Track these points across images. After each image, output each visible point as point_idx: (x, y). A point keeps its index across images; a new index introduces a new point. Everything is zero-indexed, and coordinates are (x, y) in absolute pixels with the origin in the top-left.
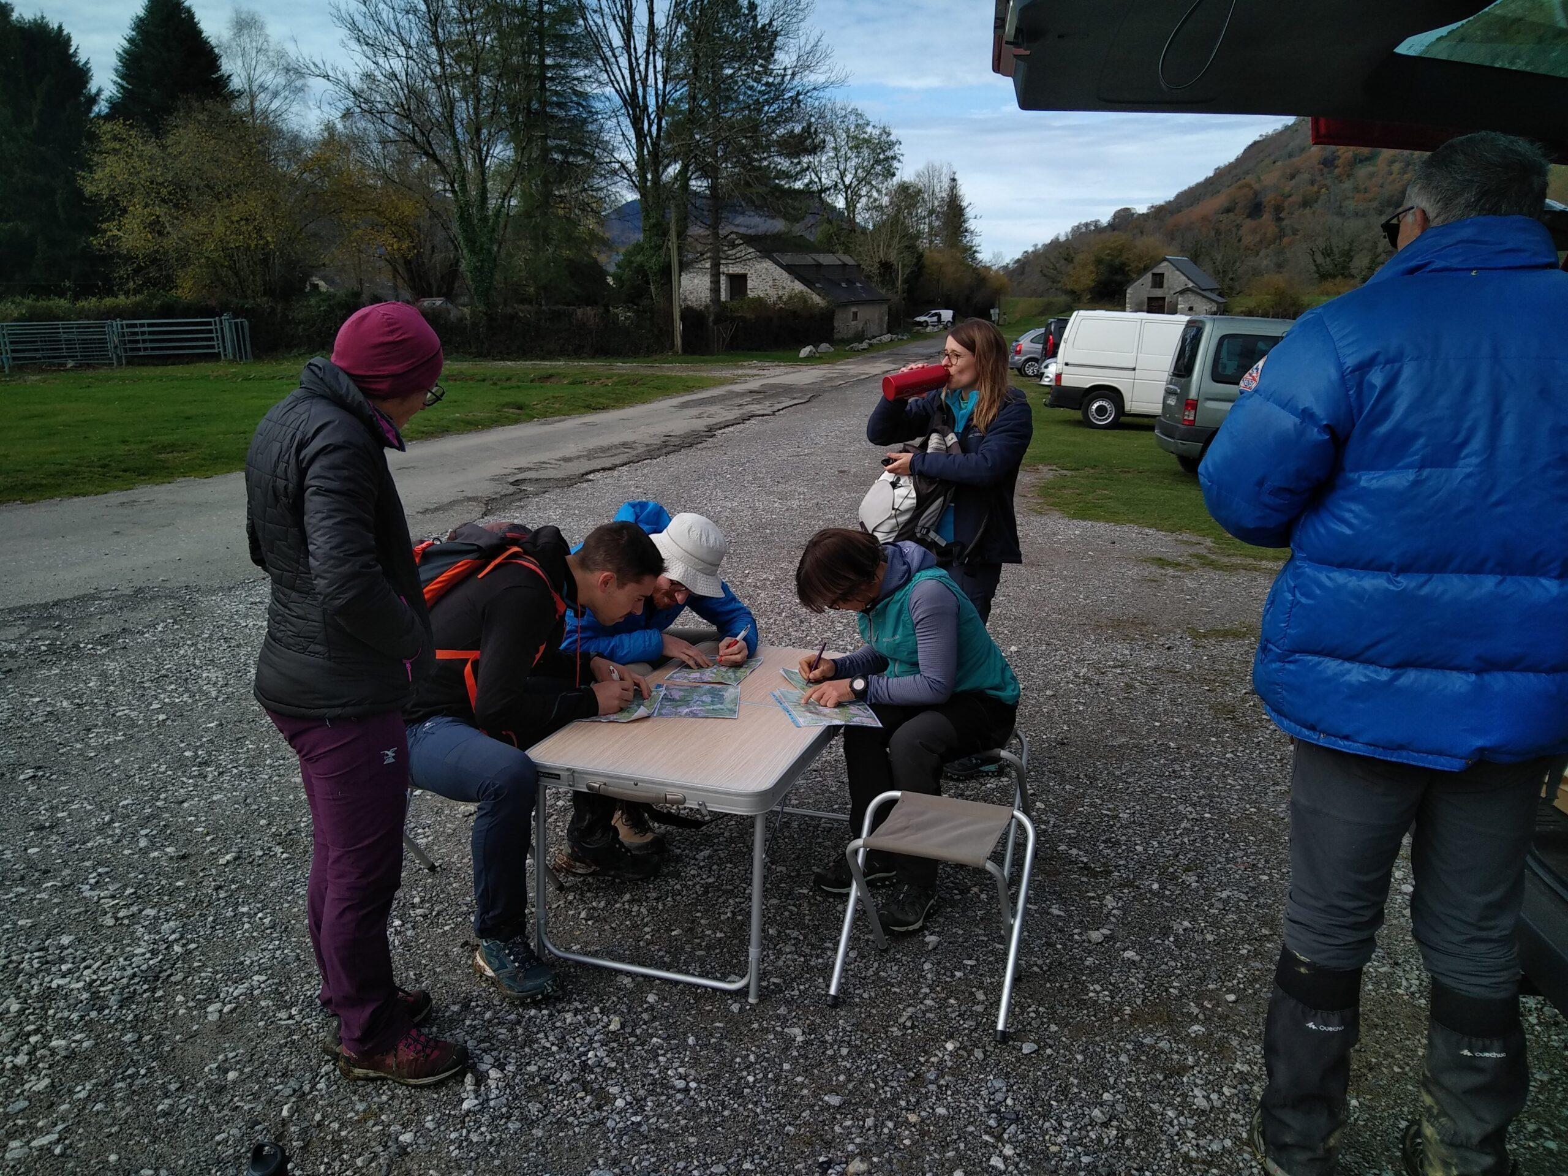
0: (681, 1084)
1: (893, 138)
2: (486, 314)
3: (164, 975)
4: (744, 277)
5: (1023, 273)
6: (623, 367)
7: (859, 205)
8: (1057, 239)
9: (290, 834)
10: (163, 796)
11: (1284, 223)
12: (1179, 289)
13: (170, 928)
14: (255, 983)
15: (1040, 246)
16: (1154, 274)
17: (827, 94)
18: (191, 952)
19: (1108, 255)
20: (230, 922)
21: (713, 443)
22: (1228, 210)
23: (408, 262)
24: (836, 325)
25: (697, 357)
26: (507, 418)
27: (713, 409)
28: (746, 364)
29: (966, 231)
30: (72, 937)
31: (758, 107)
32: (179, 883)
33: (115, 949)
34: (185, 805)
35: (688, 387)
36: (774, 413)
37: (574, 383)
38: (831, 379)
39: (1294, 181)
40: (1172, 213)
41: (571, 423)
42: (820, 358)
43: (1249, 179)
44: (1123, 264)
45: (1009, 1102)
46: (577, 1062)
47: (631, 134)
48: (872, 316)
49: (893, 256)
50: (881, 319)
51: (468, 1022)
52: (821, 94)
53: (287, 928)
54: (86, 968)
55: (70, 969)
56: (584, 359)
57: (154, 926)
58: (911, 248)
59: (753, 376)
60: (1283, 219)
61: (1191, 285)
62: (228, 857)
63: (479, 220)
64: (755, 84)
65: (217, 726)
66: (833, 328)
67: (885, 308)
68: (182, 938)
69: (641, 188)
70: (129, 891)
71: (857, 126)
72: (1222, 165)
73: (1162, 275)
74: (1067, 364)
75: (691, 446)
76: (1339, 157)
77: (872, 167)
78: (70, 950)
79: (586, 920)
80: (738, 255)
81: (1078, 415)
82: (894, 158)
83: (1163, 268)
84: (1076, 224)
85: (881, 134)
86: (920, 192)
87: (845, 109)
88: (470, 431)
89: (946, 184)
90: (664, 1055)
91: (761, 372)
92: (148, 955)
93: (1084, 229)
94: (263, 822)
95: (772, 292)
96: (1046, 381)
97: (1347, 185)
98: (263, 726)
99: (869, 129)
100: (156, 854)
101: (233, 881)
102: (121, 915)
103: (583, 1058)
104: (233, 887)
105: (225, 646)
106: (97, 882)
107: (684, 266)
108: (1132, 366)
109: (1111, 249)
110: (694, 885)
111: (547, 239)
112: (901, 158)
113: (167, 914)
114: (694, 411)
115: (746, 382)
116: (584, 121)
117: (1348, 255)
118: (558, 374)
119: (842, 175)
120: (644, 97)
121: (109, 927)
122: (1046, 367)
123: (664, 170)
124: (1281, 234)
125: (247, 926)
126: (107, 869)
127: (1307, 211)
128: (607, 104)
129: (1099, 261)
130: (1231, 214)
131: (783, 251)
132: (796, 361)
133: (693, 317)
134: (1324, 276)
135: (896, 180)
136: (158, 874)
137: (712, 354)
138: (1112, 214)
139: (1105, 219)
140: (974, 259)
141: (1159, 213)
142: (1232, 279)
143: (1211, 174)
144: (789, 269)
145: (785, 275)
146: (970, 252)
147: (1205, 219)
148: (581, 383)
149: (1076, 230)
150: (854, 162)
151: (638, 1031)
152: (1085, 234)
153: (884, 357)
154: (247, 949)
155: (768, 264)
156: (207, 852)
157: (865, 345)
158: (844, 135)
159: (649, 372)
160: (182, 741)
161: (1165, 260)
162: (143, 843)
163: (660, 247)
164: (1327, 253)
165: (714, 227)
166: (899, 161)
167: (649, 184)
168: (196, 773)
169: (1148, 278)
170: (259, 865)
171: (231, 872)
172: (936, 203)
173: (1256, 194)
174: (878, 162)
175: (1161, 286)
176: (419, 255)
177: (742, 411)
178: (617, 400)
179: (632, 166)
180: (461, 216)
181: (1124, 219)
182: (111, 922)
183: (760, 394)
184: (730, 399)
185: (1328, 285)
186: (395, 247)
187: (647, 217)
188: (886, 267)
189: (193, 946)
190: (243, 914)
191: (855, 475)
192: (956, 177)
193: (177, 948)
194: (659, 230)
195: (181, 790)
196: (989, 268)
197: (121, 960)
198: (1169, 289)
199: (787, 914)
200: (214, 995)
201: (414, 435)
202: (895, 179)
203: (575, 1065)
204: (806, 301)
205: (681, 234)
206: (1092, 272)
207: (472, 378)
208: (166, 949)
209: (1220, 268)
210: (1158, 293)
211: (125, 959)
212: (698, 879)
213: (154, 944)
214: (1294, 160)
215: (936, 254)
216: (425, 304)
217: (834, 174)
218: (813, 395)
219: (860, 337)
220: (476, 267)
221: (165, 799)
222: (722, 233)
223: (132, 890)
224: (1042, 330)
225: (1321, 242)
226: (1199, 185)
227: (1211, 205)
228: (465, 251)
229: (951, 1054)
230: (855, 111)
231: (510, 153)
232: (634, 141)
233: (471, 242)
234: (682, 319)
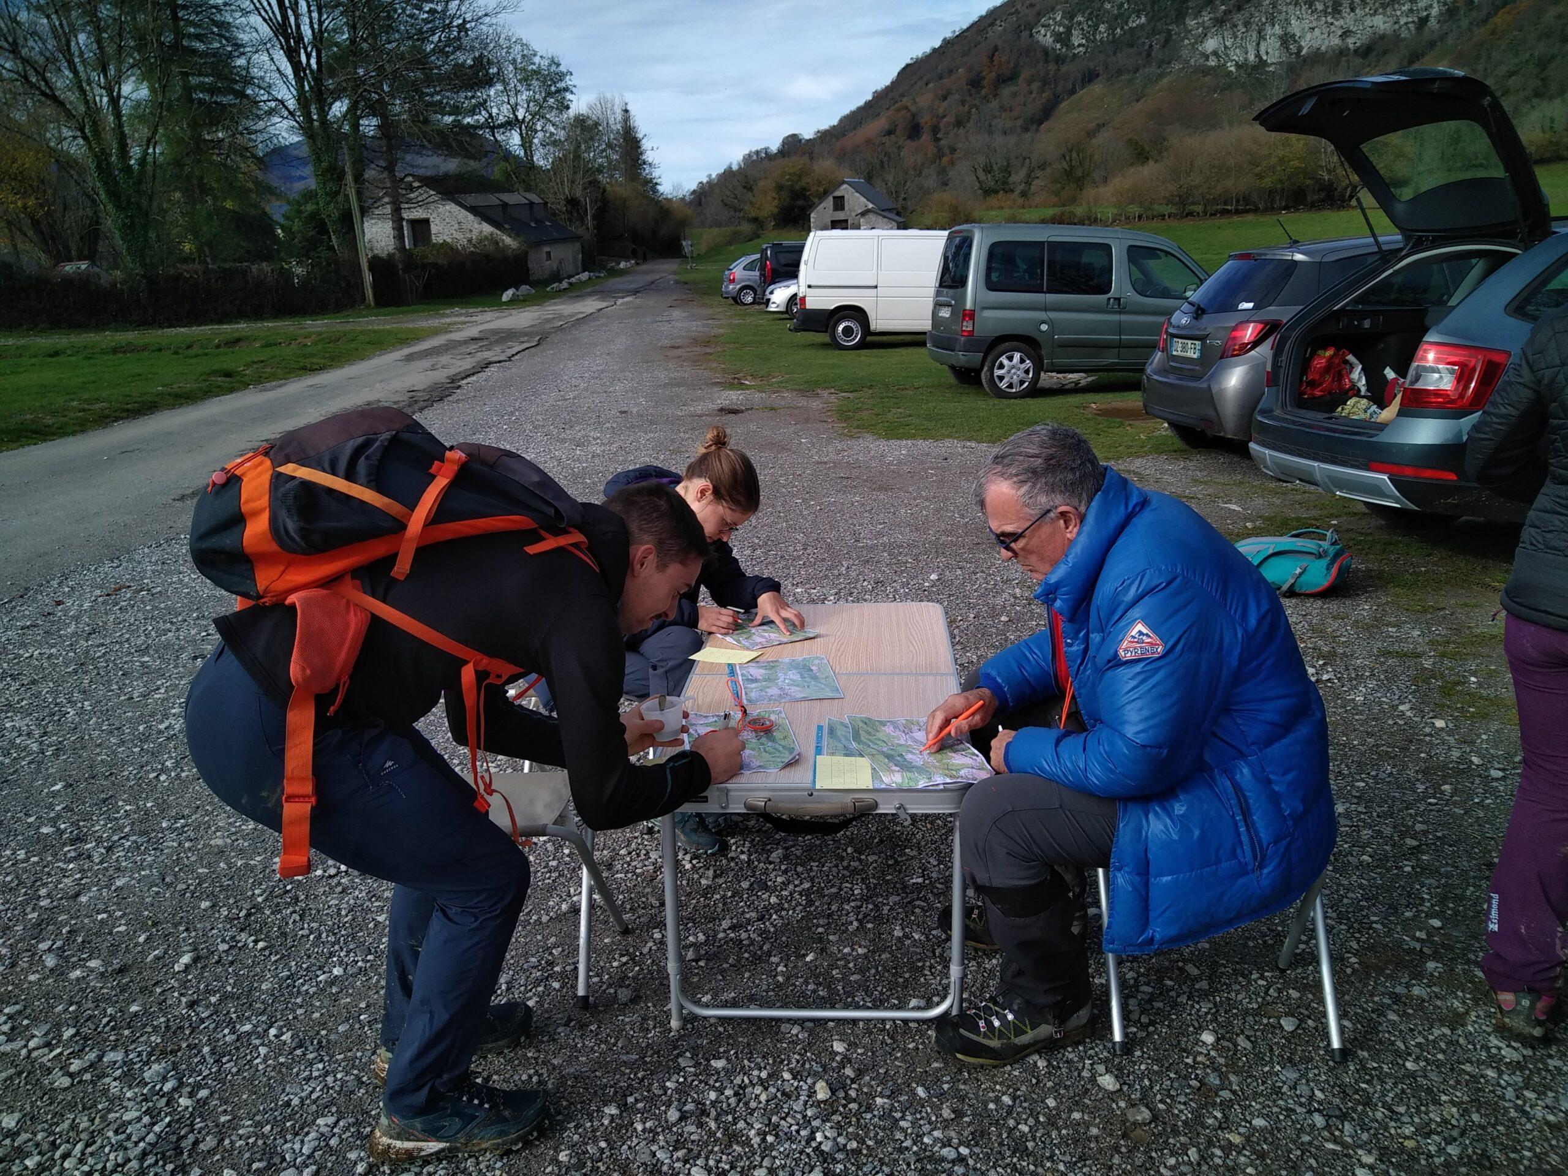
0: (948, 1153)
1: (563, 68)
2: (144, 276)
3: (187, 1143)
4: (426, 221)
5: (700, 204)
6: (316, 325)
7: (536, 141)
8: (730, 168)
9: (249, 915)
10: (43, 892)
11: (942, 142)
12: (860, 211)
13: (158, 1074)
14: (323, 1129)
15: (714, 176)
16: (834, 198)
17: (502, 18)
18: (205, 1102)
19: (788, 180)
20: (237, 1049)
21: (463, 394)
22: (890, 133)
23: (36, 223)
24: (530, 266)
25: (394, 309)
26: (219, 387)
27: (444, 359)
28: (448, 311)
29: (644, 163)
30: (17, 1115)
31: (423, 37)
32: (134, 1008)
33: (92, 1120)
34: (83, 899)
35: (403, 340)
36: (510, 359)
37: (268, 345)
38: (548, 321)
39: (945, 104)
40: (837, 137)
41: (296, 387)
42: (524, 301)
43: (906, 101)
44: (804, 189)
45: (1319, 1094)
46: (809, 1150)
47: (288, 70)
48: (565, 254)
49: (578, 193)
50: (575, 259)
51: (639, 1127)
52: (494, 21)
53: (320, 1042)
54: (66, 1156)
55: (39, 1164)
56: (266, 319)
57: (129, 1077)
58: (594, 183)
59: (465, 323)
60: (940, 139)
61: (870, 206)
62: (186, 959)
63: (121, 171)
64: (417, 12)
65: (66, 787)
66: (528, 269)
67: (578, 246)
68: (181, 1085)
69: (306, 129)
70: (68, 1033)
71: (523, 56)
72: (879, 88)
73: (843, 197)
74: (810, 287)
75: (441, 399)
76: (984, 78)
77: (545, 100)
78: (25, 1136)
79: (697, 961)
80: (420, 199)
81: (824, 338)
82: (566, 89)
83: (844, 190)
84: (747, 152)
85: (550, 65)
86: (597, 124)
87: (509, 40)
88: (181, 405)
89: (619, 116)
90: (903, 1118)
91: (472, 319)
92: (146, 1120)
93: (755, 157)
94: (205, 904)
95: (459, 236)
96: (772, 308)
97: (994, 104)
98: (128, 779)
99: (537, 60)
100: (78, 973)
101: (209, 992)
102: (73, 1068)
103: (814, 1144)
104: (213, 999)
105: (16, 685)
106: (13, 1029)
107: (364, 212)
108: (874, 284)
109: (790, 174)
110: (791, 894)
111: (205, 190)
112: (574, 90)
113: (140, 1055)
114: (426, 363)
115: (459, 330)
116: (230, 55)
117: (1007, 171)
118: (247, 338)
119: (514, 110)
120: (298, 26)
121: (65, 1089)
122: (772, 293)
123: (330, 108)
124: (940, 155)
125: (263, 1050)
126: (17, 1007)
127: (961, 130)
128: (254, 34)
129: (780, 188)
130: (892, 136)
131: (466, 191)
132: (499, 305)
133: (380, 266)
134: (988, 192)
135: (572, 112)
136: (96, 1001)
137: (408, 304)
138: (781, 141)
139: (774, 146)
140: (655, 191)
141: (826, 137)
142: (904, 199)
143: (870, 98)
144: (474, 210)
145: (471, 217)
146: (651, 185)
147: (869, 142)
148: (275, 344)
149: (748, 158)
150: (524, 96)
151: (853, 1093)
152: (758, 161)
153: (590, 294)
154: (282, 1082)
155: (451, 207)
156: (150, 958)
157: (565, 285)
158: (511, 68)
159: (348, 327)
160: (27, 815)
161: (844, 182)
162: (50, 961)
163: (337, 193)
164: (988, 170)
165: (390, 169)
166: (572, 93)
167: (316, 124)
168: (73, 854)
169: (829, 202)
170: (232, 963)
171: (200, 978)
172: (612, 136)
173: (913, 116)
174: (549, 94)
175: (842, 208)
176: (48, 214)
177: (475, 360)
178: (332, 359)
179: (292, 104)
180: (98, 167)
181: (792, 144)
182: (66, 1082)
183: (484, 340)
184: (454, 348)
185: (993, 201)
186: (19, 204)
187: (318, 160)
188: (573, 202)
189: (203, 1093)
190: (249, 1034)
191: (639, 415)
192: (629, 108)
193: (184, 1102)
194: (333, 174)
195: (66, 880)
196: (670, 200)
197: (111, 1134)
198: (851, 210)
199: (917, 911)
200: (277, 1160)
201: (117, 414)
202: (570, 110)
203: (808, 1155)
204: (497, 243)
205: (358, 178)
206: (774, 199)
207: (144, 348)
208: (168, 1104)
209: (893, 189)
210: (840, 215)
211: (116, 1132)
212: (791, 887)
213: (146, 1100)
214: (945, 81)
215: (617, 189)
216: (67, 268)
217: (505, 109)
218: (541, 337)
219: (556, 277)
220: (124, 225)
221: (49, 896)
222: (399, 175)
223: (72, 1031)
224: (758, 256)
225: (981, 160)
226: (859, 109)
227: (874, 127)
228: (110, 207)
229: (1214, 1047)
230: (519, 41)
231: (144, 92)
232: (291, 77)
233: (114, 194)
234: (372, 268)
